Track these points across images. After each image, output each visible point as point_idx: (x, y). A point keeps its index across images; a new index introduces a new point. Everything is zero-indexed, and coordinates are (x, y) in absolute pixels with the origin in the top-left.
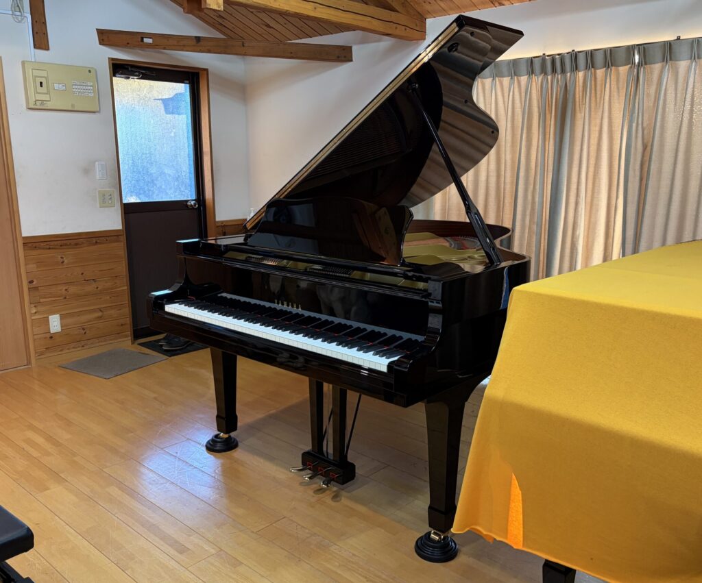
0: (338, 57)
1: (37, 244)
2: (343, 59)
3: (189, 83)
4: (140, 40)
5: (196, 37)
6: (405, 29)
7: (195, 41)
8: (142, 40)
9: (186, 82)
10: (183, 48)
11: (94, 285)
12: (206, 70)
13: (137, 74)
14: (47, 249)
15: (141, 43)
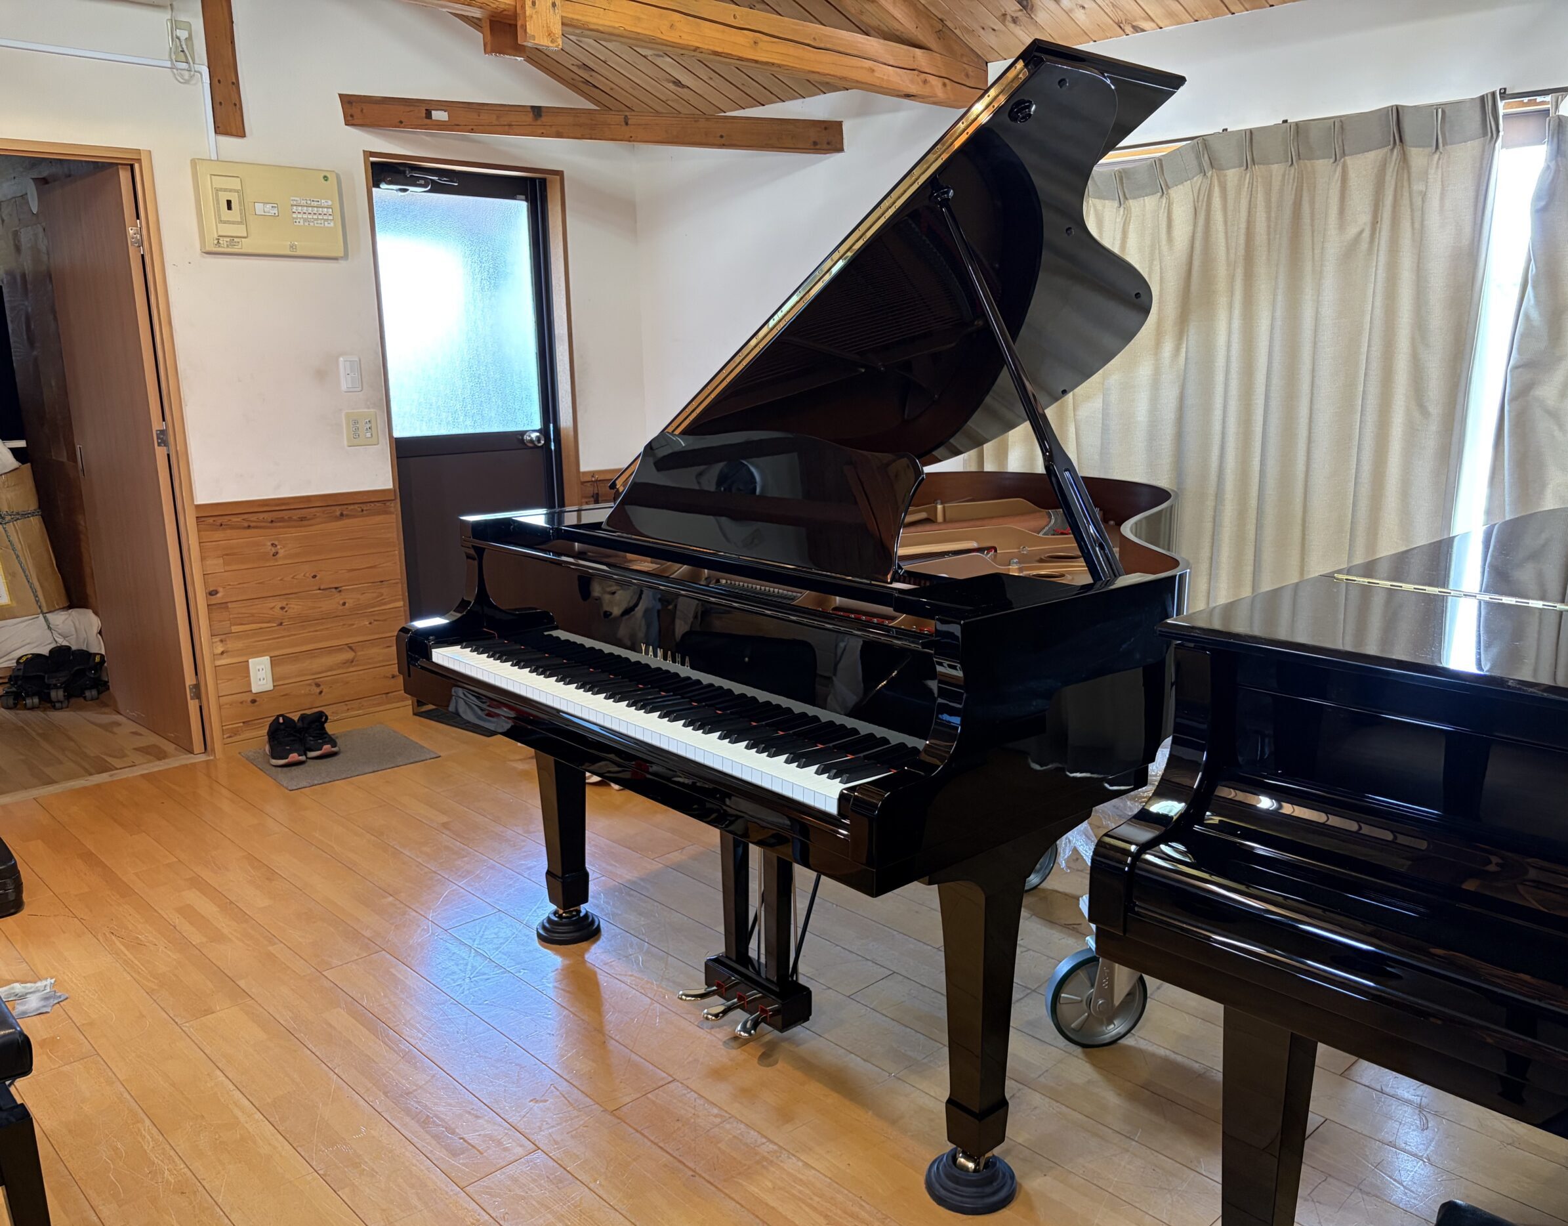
1: (224, 520)
2: (825, 146)
3: (526, 200)
4: (421, 113)
5: (533, 107)
6: (945, 85)
7: (531, 115)
8: (428, 115)
9: (518, 196)
11: (339, 598)
12: (560, 174)
13: (422, 182)
14: (245, 528)
15: (428, 121)
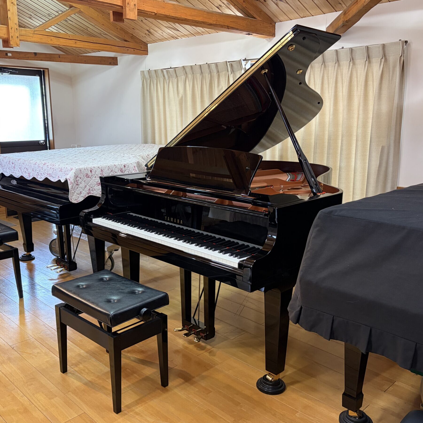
0: (110, 63)
2: (113, 64)
3: (39, 76)
4: (5, 54)
5: (34, 53)
6: (134, 50)
7: (34, 55)
8: (7, 54)
9: (37, 75)
10: (28, 59)
12: (48, 69)
13: (7, 72)
15: (6, 56)
